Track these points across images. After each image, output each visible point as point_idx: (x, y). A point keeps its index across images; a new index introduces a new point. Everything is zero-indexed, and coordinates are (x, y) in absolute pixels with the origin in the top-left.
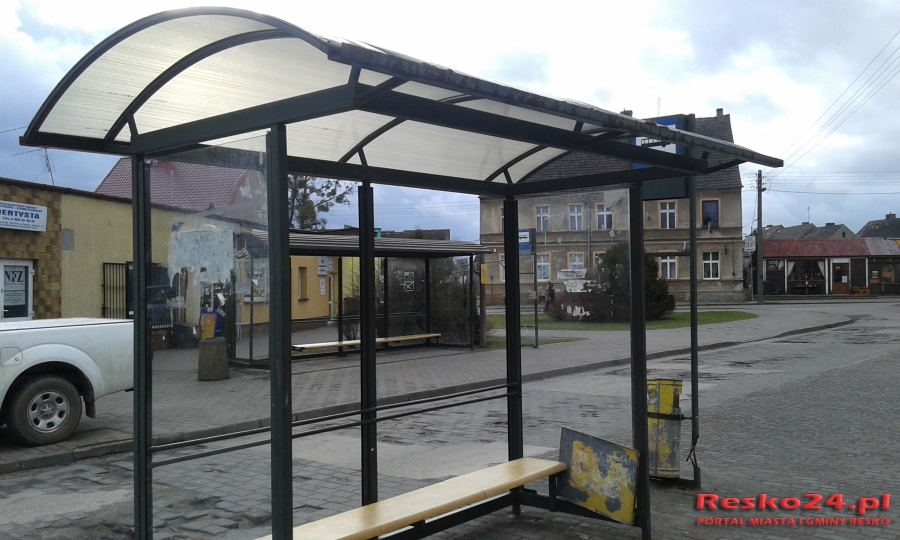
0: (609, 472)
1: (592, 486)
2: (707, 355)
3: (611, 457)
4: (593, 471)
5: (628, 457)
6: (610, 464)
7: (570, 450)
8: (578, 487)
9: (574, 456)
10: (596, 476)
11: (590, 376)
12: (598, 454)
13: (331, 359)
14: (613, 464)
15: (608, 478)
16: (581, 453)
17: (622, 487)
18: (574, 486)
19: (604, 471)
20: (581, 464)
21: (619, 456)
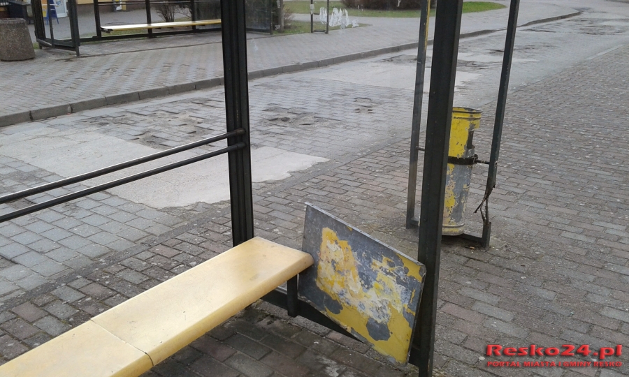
0: (374, 283)
1: (348, 296)
2: (470, 43)
3: (379, 264)
4: (351, 277)
5: (406, 271)
6: (376, 273)
7: (319, 240)
8: (328, 291)
9: (323, 248)
10: (355, 285)
11: (369, 62)
12: (360, 255)
13: (141, 40)
14: (381, 275)
15: (372, 292)
16: (333, 247)
17: (393, 310)
18: (322, 289)
19: (367, 281)
20: (333, 262)
21: (391, 265)
